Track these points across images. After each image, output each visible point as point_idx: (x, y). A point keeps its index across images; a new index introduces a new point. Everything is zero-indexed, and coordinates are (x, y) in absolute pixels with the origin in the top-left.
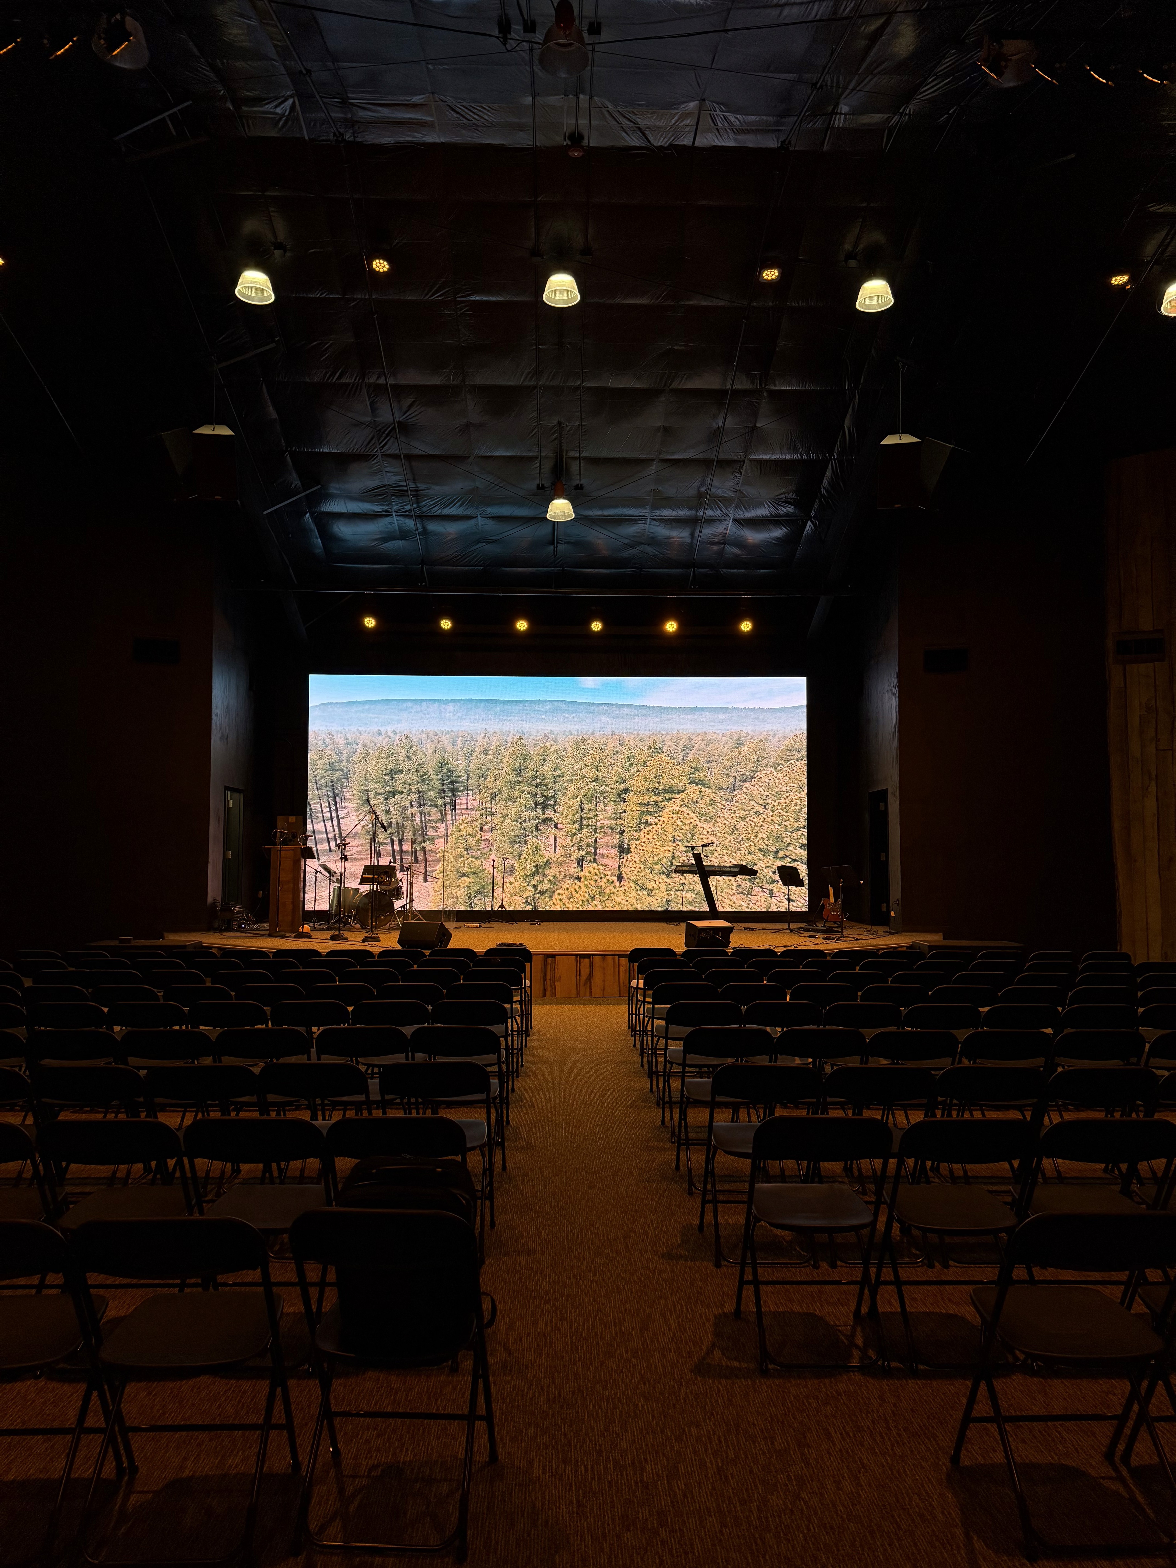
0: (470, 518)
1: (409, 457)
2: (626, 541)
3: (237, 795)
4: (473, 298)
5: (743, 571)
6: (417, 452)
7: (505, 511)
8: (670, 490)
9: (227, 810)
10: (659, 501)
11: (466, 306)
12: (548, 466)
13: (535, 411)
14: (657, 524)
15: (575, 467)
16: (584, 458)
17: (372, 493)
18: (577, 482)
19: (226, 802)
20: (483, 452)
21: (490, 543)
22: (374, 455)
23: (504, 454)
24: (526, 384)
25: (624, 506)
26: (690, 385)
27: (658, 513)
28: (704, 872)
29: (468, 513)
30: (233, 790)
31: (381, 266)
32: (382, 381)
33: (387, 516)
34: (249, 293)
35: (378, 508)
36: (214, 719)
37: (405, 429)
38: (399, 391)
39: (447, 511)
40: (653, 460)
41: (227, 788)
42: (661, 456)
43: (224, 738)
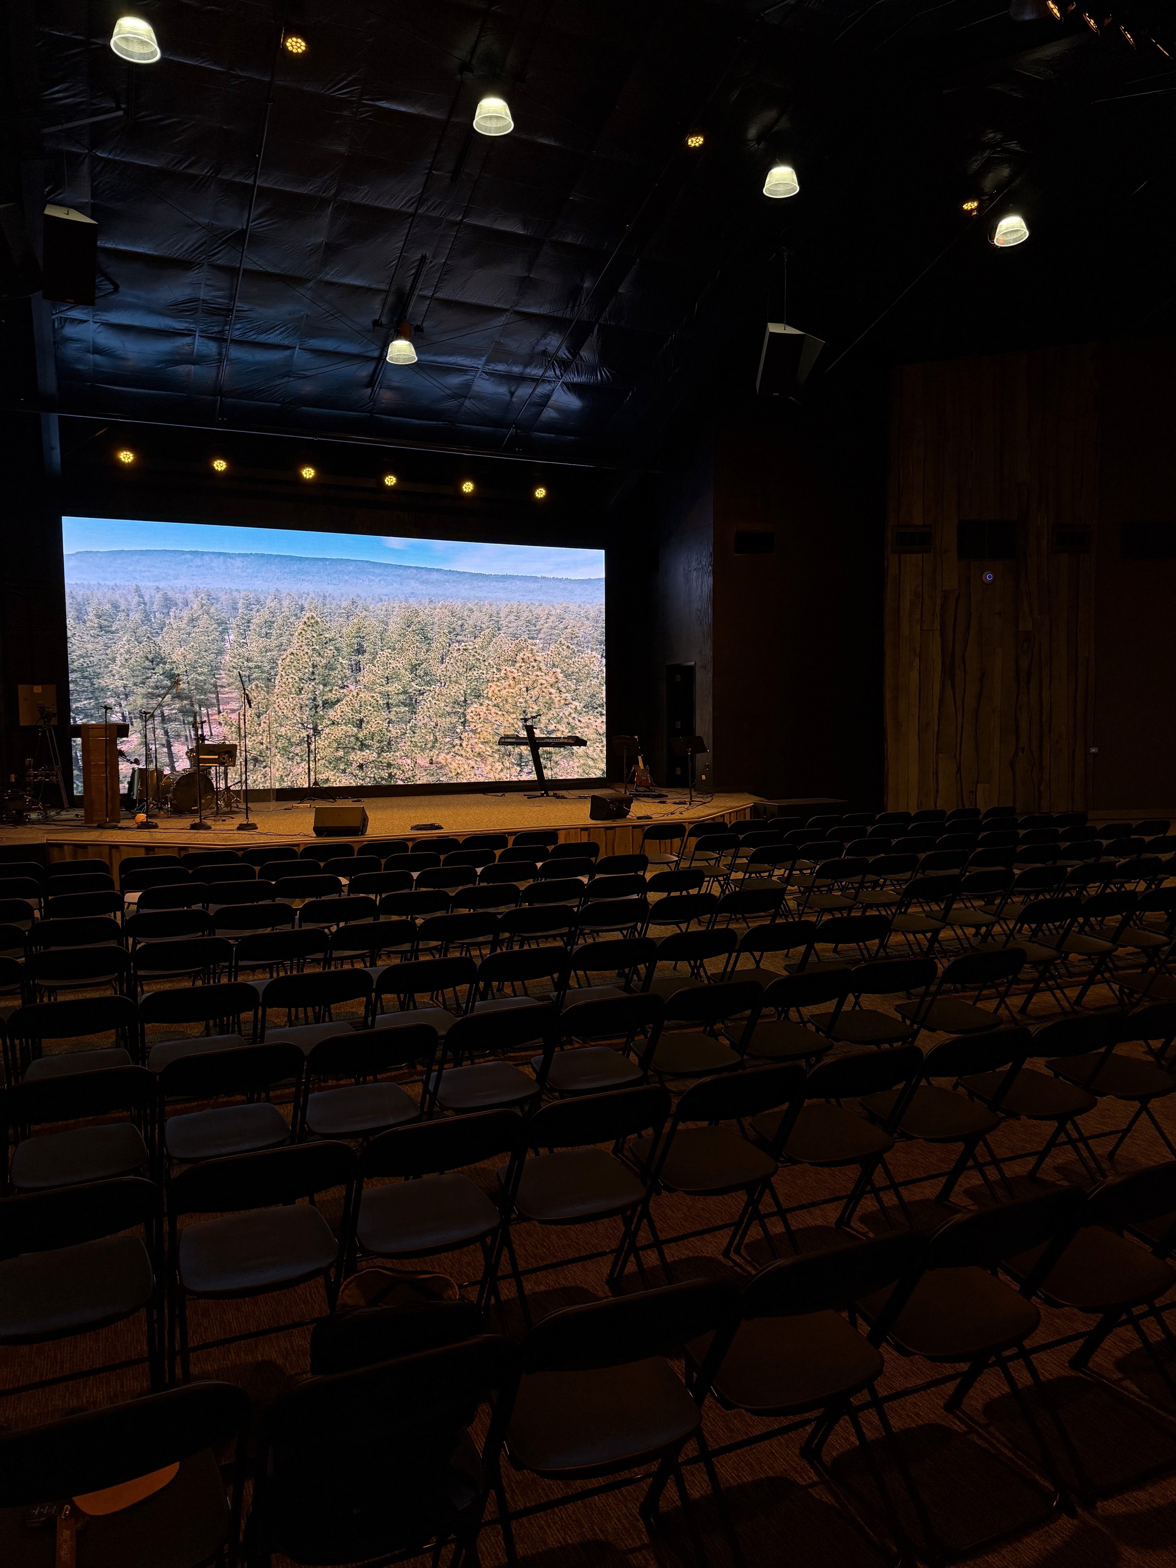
0: (287, 348)
1: (236, 271)
2: (449, 392)
4: (378, 103)
5: (552, 435)
6: (246, 267)
7: (329, 345)
8: (512, 344)
10: (498, 354)
11: (367, 112)
13: (402, 240)
14: (487, 377)
16: (437, 299)
17: (180, 307)
18: (420, 324)
20: (329, 277)
21: (300, 378)
22: (199, 264)
23: (352, 283)
24: (404, 209)
25: (460, 354)
27: (492, 366)
28: (534, 744)
29: (286, 342)
31: (296, 45)
32: (250, 181)
33: (189, 335)
34: (123, 45)
35: (178, 325)
37: (244, 238)
38: (257, 194)
39: (262, 338)
40: (506, 310)
42: (517, 309)
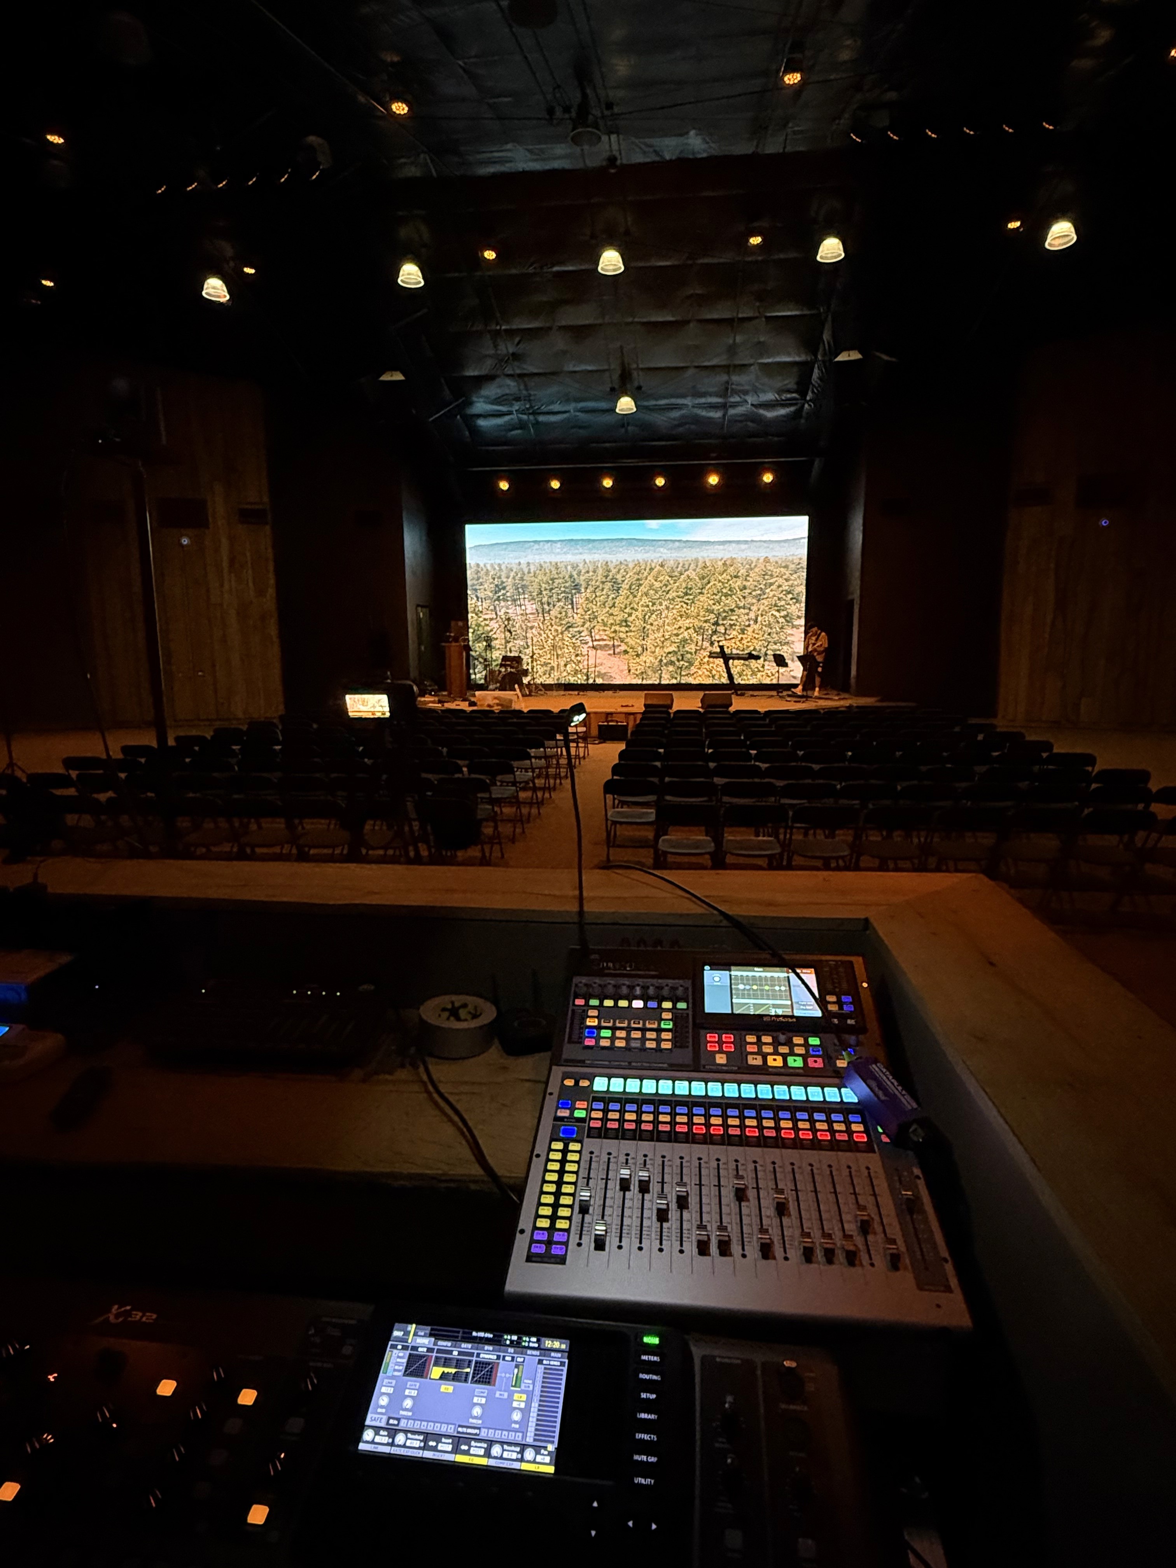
1: (521, 376)
2: (674, 422)
3: (424, 610)
4: (554, 269)
6: (525, 372)
7: (590, 405)
8: (704, 386)
9: (419, 620)
10: (695, 393)
11: (550, 275)
12: (616, 376)
13: (603, 340)
14: (698, 408)
15: (635, 374)
16: (642, 369)
17: (501, 398)
18: (637, 385)
19: (418, 614)
20: (571, 369)
21: (582, 428)
22: (499, 375)
23: (586, 369)
24: (595, 322)
25: (671, 398)
26: (709, 317)
27: (697, 401)
28: (726, 658)
29: (564, 408)
30: (422, 607)
31: (490, 255)
32: (498, 327)
33: (510, 413)
34: (407, 280)
35: (504, 409)
36: (407, 561)
37: (516, 357)
38: (511, 333)
39: (551, 408)
40: (689, 367)
41: (418, 606)
42: (694, 364)
43: (414, 573)
